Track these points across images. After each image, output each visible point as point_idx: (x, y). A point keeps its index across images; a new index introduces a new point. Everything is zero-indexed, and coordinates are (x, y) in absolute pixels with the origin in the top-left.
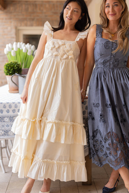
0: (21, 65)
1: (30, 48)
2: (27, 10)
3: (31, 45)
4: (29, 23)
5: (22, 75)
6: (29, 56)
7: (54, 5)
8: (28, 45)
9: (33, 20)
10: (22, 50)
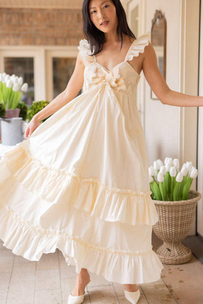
0: (4, 105)
1: (17, 81)
2: (9, 21)
3: (17, 77)
4: (12, 41)
5: (6, 119)
6: (15, 92)
7: (49, 14)
8: (13, 78)
9: (18, 36)
10: (5, 84)
